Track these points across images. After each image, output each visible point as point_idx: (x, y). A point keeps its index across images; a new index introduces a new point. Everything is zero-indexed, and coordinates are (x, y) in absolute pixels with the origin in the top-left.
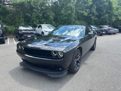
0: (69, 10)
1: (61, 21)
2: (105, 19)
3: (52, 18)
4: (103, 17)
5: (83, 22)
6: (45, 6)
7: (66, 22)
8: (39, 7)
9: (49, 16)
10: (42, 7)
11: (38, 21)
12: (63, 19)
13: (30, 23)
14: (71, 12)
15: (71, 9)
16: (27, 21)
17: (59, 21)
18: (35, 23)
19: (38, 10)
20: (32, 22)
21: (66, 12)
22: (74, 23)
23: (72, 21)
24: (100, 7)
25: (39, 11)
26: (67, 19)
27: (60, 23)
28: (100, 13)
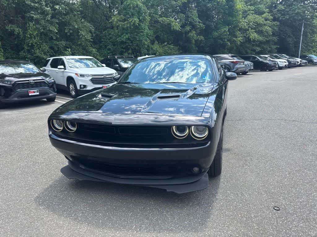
0: (133, 15)
1: (114, 45)
2: (221, 39)
3: (89, 37)
4: (216, 34)
5: (172, 46)
6: (63, 4)
7: (127, 49)
8: (46, 6)
9: (77, 31)
10: (57, 7)
11: (46, 47)
12: (118, 39)
13: (22, 53)
14: (140, 21)
15: (139, 13)
16: (12, 48)
17: (106, 46)
18: (38, 53)
19: (44, 13)
20: (29, 51)
21: (125, 20)
22: (148, 50)
23: (144, 44)
24: (208, 9)
25: (49, 17)
26: (128, 39)
27: (109, 49)
28: (207, 23)
